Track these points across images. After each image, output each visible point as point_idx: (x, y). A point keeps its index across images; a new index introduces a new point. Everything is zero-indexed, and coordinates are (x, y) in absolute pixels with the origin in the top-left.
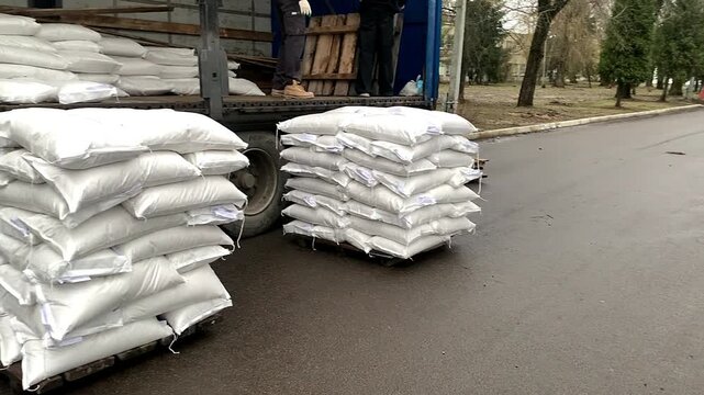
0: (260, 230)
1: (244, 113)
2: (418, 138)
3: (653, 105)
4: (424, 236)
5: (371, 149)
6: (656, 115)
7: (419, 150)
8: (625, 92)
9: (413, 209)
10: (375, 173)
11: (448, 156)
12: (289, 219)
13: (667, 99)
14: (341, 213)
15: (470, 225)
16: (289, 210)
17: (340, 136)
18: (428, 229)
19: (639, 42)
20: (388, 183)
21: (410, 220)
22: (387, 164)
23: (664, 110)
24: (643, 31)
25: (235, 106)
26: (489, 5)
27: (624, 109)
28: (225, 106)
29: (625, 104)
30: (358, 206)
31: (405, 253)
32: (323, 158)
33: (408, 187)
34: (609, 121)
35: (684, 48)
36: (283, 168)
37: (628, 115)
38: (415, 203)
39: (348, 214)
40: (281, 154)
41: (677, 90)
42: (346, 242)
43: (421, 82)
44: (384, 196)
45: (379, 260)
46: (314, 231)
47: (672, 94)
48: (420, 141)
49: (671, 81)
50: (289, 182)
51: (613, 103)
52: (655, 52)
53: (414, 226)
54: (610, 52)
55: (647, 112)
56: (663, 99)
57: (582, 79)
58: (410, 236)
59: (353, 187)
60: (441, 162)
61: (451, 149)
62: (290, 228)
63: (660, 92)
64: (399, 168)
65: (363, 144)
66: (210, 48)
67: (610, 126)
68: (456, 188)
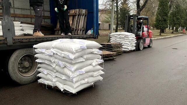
0: (31, 82)
1: (22, 42)
2: (76, 51)
3: (170, 34)
4: (82, 84)
5: (61, 55)
6: (171, 37)
7: (77, 54)
8: (162, 31)
9: (76, 75)
10: (63, 63)
11: (90, 56)
12: (39, 78)
13: (174, 33)
14: (54, 77)
15: (101, 78)
16: (39, 75)
17: (52, 50)
18: (83, 82)
19: (165, 17)
20: (67, 66)
21: (74, 80)
22: (67, 60)
23: (173, 36)
24: (166, 15)
25: (18, 40)
26: (126, 9)
27: (162, 36)
28: (14, 40)
29: (162, 34)
30: (59, 74)
31: (74, 91)
32: (47, 57)
33: (74, 68)
34: (157, 39)
35: (178, 19)
36: (36, 61)
37: (162, 37)
38: (77, 73)
39: (57, 77)
40: (35, 56)
41: (177, 30)
42: (56, 87)
43: (92, 30)
44: (66, 71)
45: (66, 93)
46: (47, 83)
47: (175, 31)
48: (77, 51)
49: (175, 28)
50: (39, 65)
51: (159, 34)
52: (170, 20)
53: (76, 82)
54: (158, 20)
55: (168, 37)
56: (173, 33)
57: (152, 28)
58: (76, 85)
59: (57, 68)
60: (87, 58)
61: (92, 53)
62: (40, 81)
63: (172, 31)
64: (70, 61)
65: (59, 53)
66: (6, 21)
67: (158, 41)
68: (94, 66)
